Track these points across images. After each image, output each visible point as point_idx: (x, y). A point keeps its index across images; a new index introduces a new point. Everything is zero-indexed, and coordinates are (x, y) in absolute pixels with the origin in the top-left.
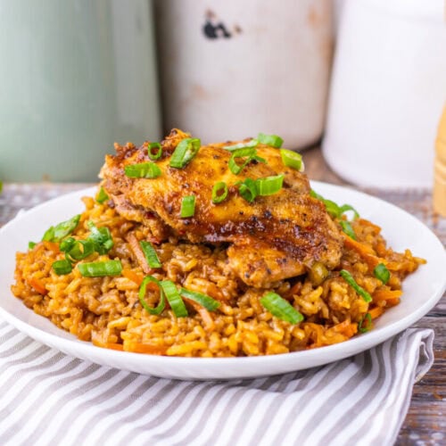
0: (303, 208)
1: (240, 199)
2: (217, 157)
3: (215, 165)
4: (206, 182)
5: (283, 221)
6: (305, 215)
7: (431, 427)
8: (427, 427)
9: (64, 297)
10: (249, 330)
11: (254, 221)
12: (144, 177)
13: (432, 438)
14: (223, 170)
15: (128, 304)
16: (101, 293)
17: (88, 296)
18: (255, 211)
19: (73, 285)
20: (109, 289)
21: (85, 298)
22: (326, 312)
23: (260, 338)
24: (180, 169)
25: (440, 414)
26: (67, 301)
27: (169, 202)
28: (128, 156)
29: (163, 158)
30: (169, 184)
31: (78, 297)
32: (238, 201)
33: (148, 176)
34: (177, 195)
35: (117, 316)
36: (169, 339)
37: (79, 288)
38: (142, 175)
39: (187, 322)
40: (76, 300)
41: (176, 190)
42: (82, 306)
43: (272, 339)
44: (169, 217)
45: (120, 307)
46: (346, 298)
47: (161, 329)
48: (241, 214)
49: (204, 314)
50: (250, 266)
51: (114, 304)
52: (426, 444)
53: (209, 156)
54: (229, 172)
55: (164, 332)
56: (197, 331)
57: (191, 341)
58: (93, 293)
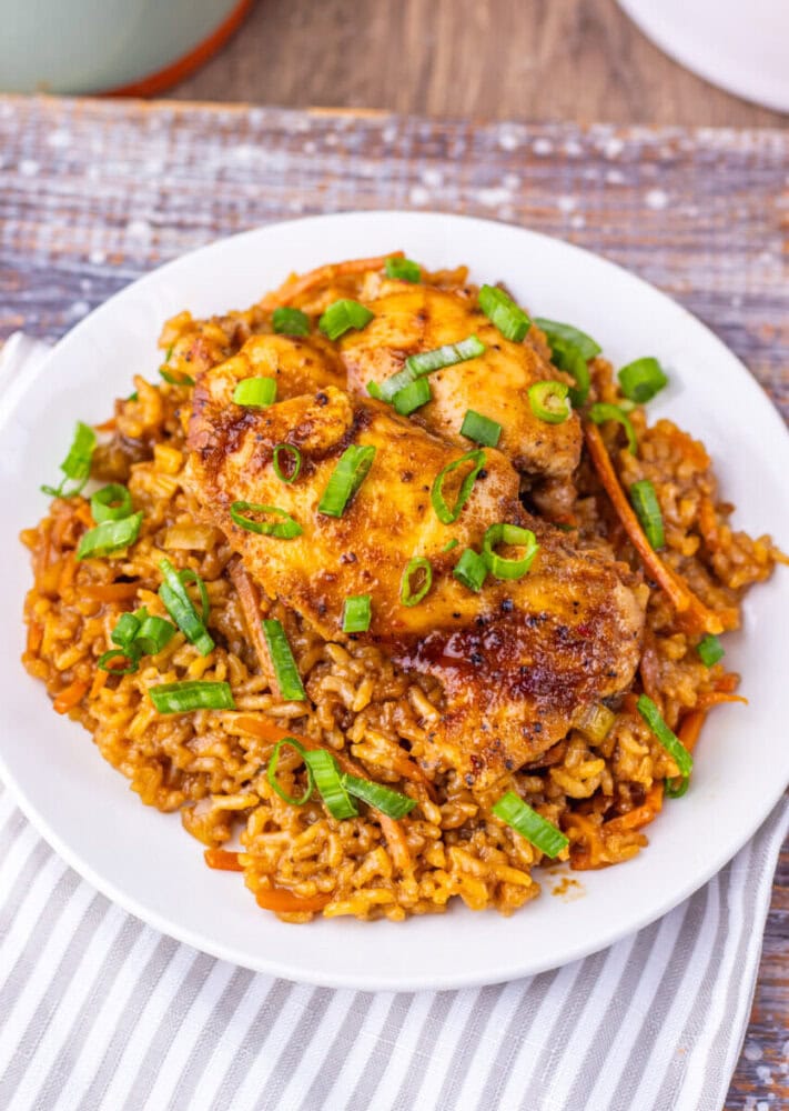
0: (572, 591)
1: (455, 585)
2: (409, 477)
3: (404, 497)
4: (389, 546)
5: (534, 618)
6: (576, 604)
7: (783, 1023)
9: (127, 743)
10: (471, 873)
11: (480, 626)
12: (269, 535)
13: (783, 1059)
14: (421, 508)
15: (243, 762)
16: (193, 732)
17: (170, 742)
18: (480, 607)
19: (140, 723)
20: (208, 729)
21: (167, 749)
22: (609, 785)
23: (488, 885)
24: (335, 518)
26: (133, 753)
27: (319, 594)
28: (234, 450)
29: (306, 473)
30: (317, 551)
31: (152, 744)
32: (450, 588)
33: (277, 533)
34: (332, 580)
35: (226, 785)
36: (327, 884)
37: (153, 726)
38: (266, 529)
39: (356, 835)
40: (149, 750)
41: (332, 568)
42: (164, 761)
43: (512, 884)
44: (319, 622)
45: (231, 767)
46: (646, 761)
47: (308, 850)
48: (457, 616)
49: (390, 828)
50: (474, 760)
51: (219, 759)
52: (772, 1076)
53: (393, 474)
54: (432, 514)
55: (315, 858)
56: (375, 861)
57: (365, 886)
58: (179, 735)
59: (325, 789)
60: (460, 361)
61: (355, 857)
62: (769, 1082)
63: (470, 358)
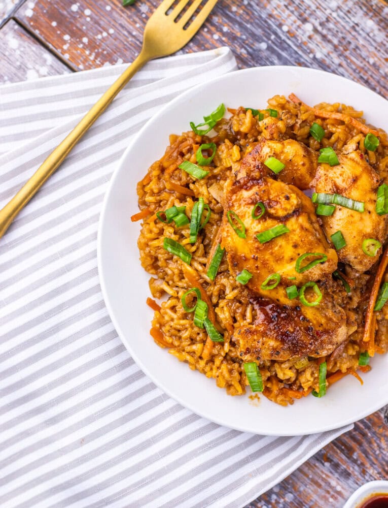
0: (323, 321)
1: (283, 292)
2: (295, 246)
3: (289, 251)
4: (272, 263)
5: (304, 318)
6: (322, 325)
9: (147, 245)
10: (224, 377)
11: (284, 308)
12: (235, 230)
13: (283, 498)
14: (292, 259)
16: (171, 259)
17: (162, 257)
18: (288, 303)
21: (159, 257)
23: (227, 383)
24: (260, 242)
26: (147, 249)
29: (261, 219)
30: (246, 247)
31: (155, 252)
32: (281, 291)
33: (237, 231)
34: (245, 260)
35: (171, 282)
36: (176, 343)
38: (235, 227)
39: (198, 334)
40: (153, 252)
41: (247, 256)
42: (156, 259)
43: (235, 388)
44: (231, 267)
46: (310, 382)
47: (178, 327)
48: (278, 300)
49: (209, 342)
51: (174, 274)
52: (276, 500)
53: (291, 242)
54: (294, 264)
55: (179, 331)
56: (197, 347)
57: (188, 353)
58: (166, 256)
59: (197, 315)
60: (352, 209)
61: (193, 341)
62: (273, 501)
63: (356, 210)
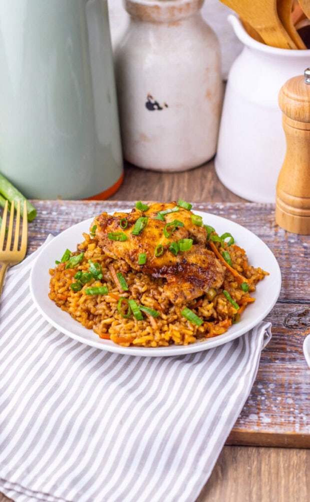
0: (203, 257)
1: (170, 253)
2: (157, 227)
3: (156, 232)
4: (152, 243)
5: (193, 264)
6: (204, 261)
7: (269, 380)
8: (267, 380)
9: (78, 306)
10: (175, 330)
11: (177, 265)
12: (119, 240)
13: (269, 388)
14: (161, 235)
15: (111, 310)
16: (97, 303)
17: (90, 305)
18: (177, 260)
19: (82, 299)
20: (101, 302)
21: (89, 307)
22: (215, 315)
23: (181, 334)
24: (137, 236)
25: (274, 371)
26: (79, 308)
27: (132, 255)
28: (109, 224)
29: (128, 227)
30: (132, 244)
31: (85, 306)
32: (169, 254)
33: (120, 240)
34: (136, 252)
35: (106, 317)
36: (134, 335)
37: (85, 301)
38: (117, 239)
39: (143, 324)
40: (84, 308)
41: (136, 248)
42: (88, 311)
43: (187, 334)
44: (132, 263)
45: (107, 312)
46: (226, 307)
47: (129, 328)
48: (171, 262)
49: (151, 319)
50: (176, 295)
51: (104, 310)
52: (266, 391)
53: (153, 226)
54: (164, 236)
55: (131, 330)
56: (148, 329)
57: (145, 335)
58: (93, 303)
59: (134, 311)
60: (172, 212)
61: (143, 329)
62: (265, 393)
63: (176, 212)
